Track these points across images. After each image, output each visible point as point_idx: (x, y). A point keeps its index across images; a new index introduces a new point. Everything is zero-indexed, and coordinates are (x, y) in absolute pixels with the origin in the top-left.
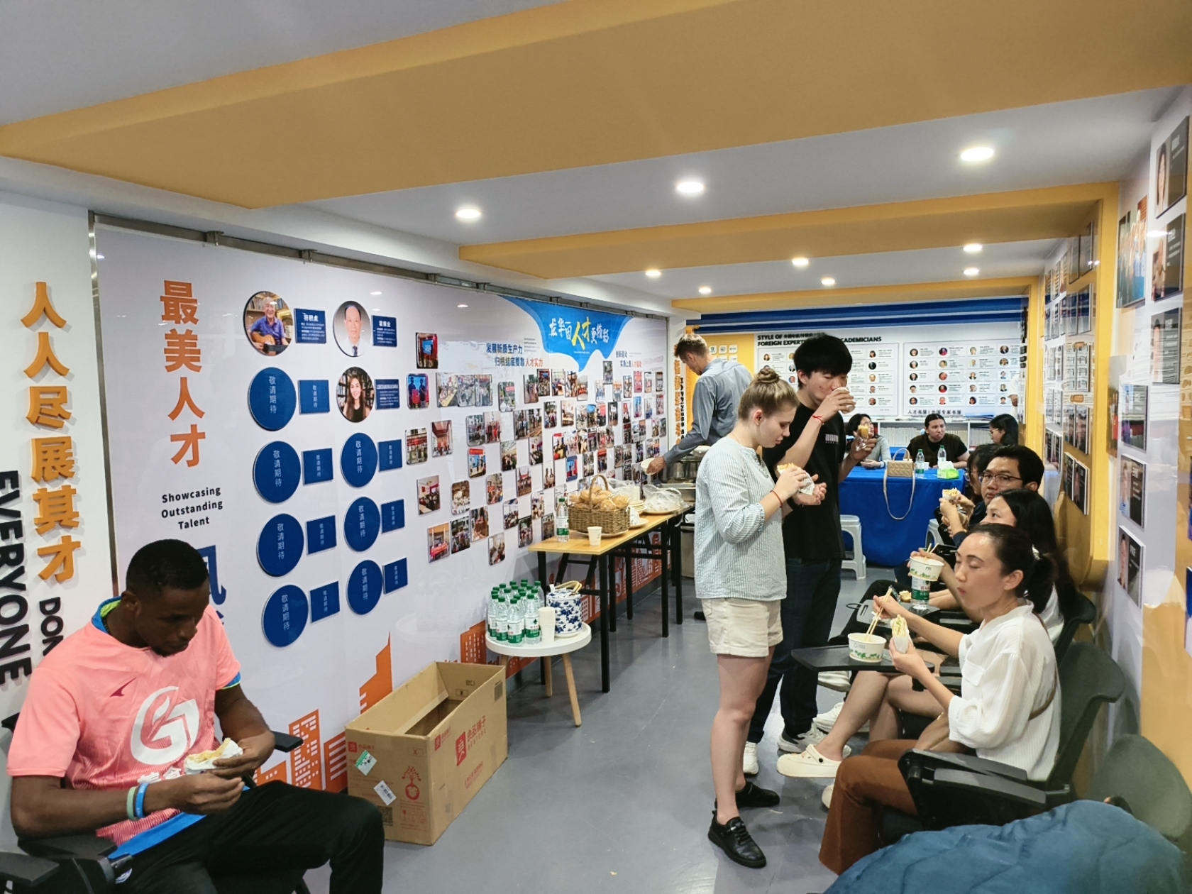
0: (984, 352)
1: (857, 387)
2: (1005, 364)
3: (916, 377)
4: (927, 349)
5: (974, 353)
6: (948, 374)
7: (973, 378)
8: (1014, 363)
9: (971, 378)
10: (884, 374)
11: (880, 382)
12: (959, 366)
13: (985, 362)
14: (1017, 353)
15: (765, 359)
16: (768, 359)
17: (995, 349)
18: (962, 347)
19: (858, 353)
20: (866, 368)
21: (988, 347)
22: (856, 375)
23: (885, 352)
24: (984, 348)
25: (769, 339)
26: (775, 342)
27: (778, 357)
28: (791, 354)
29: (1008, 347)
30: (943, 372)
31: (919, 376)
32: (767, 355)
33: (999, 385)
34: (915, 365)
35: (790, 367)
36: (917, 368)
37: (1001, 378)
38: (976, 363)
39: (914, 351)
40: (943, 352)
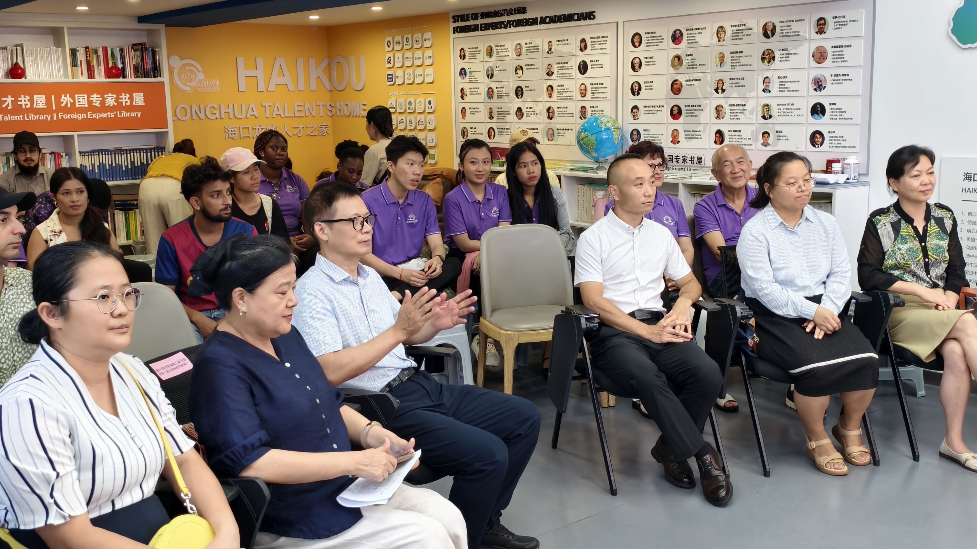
0: (738, 36)
1: (564, 108)
2: (769, 62)
3: (640, 89)
4: (655, 33)
5: (722, 39)
6: (684, 83)
7: (720, 91)
8: (784, 59)
9: (717, 90)
10: (597, 84)
11: (592, 98)
12: (699, 65)
13: (739, 57)
14: (790, 36)
15: (460, 56)
16: (464, 58)
17: (755, 30)
18: (704, 27)
19: (565, 44)
20: (575, 72)
21: (745, 25)
22: (563, 86)
23: (599, 40)
24: (737, 28)
25: (465, 21)
26: (471, 25)
27: (475, 52)
28: (488, 47)
29: (775, 24)
30: (676, 79)
31: (643, 87)
32: (462, 49)
33: (760, 105)
34: (638, 65)
35: (488, 70)
36: (641, 72)
37: (764, 91)
38: (725, 59)
39: (637, 37)
40: (676, 38)
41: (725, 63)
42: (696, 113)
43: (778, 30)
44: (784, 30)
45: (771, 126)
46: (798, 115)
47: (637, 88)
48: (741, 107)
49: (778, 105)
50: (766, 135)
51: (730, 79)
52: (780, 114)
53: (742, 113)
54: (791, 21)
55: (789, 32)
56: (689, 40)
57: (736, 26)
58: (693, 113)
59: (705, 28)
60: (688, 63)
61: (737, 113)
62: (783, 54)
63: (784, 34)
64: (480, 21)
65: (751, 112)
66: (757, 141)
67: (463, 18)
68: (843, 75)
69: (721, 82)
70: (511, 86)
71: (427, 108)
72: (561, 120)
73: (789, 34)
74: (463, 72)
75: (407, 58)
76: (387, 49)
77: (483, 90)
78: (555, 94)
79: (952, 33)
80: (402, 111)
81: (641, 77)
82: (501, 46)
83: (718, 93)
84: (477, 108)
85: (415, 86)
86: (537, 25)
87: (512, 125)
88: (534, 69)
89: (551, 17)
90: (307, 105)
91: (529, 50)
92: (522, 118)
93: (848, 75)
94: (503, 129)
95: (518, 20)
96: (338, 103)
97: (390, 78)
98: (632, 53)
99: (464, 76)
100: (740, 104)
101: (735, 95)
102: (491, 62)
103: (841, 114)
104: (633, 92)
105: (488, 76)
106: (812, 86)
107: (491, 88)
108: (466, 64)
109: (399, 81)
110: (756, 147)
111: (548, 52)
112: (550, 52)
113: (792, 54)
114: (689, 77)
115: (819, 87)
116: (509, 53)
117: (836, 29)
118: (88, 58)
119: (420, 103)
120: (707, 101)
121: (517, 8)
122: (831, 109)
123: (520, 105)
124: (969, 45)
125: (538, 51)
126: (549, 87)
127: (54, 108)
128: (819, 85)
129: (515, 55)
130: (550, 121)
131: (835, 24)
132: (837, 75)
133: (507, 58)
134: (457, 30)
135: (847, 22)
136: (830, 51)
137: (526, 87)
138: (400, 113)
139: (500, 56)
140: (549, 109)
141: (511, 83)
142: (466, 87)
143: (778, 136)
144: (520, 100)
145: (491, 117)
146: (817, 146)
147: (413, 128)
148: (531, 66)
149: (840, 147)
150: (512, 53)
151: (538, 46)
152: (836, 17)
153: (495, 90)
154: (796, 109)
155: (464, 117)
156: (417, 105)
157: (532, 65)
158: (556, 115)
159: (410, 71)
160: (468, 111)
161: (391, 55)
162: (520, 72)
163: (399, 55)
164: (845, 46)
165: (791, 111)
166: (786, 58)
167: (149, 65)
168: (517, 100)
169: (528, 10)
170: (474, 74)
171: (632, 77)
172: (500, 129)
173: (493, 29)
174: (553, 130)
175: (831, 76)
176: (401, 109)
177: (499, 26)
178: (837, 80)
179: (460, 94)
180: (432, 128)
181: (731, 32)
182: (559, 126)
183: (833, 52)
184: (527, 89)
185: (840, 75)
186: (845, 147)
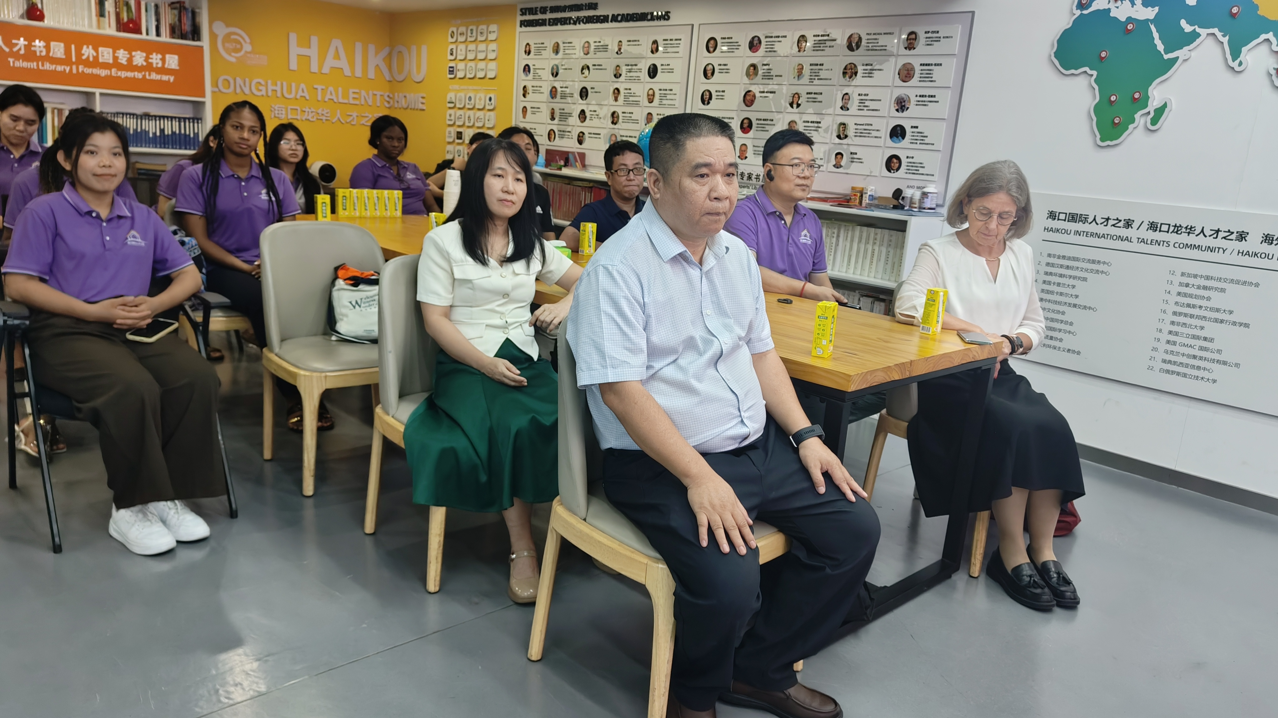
0: (820, 47)
1: (630, 113)
2: (850, 77)
3: (710, 98)
4: (732, 38)
5: (802, 50)
6: (758, 95)
7: (795, 106)
8: (867, 75)
9: (791, 105)
10: (666, 90)
11: (660, 104)
12: (776, 76)
13: (819, 69)
14: (876, 50)
15: (525, 52)
16: (529, 53)
17: (838, 42)
18: (785, 35)
19: (636, 45)
20: (644, 75)
21: (828, 35)
22: (630, 89)
23: (671, 42)
24: (820, 38)
25: (533, 14)
26: (539, 20)
27: (541, 48)
28: (555, 44)
29: (862, 36)
30: (750, 89)
31: (714, 97)
32: (528, 44)
33: (836, 123)
34: (711, 72)
35: (553, 68)
36: (713, 80)
37: (842, 108)
38: (803, 72)
39: (712, 42)
40: (754, 45)
41: (803, 76)
42: (767, 128)
43: (864, 42)
44: (871, 43)
45: (845, 147)
46: (876, 137)
47: (708, 97)
48: (816, 125)
49: (855, 124)
50: (839, 156)
51: (807, 93)
52: (856, 134)
53: (816, 130)
54: (879, 34)
55: (875, 46)
56: (768, 48)
57: (818, 36)
58: (763, 127)
59: (785, 37)
60: (763, 73)
61: (811, 130)
62: (867, 70)
63: (870, 48)
64: (549, 16)
65: (826, 131)
66: (828, 161)
67: (532, 11)
68: (929, 96)
69: (797, 95)
70: (576, 87)
71: (487, 104)
72: (625, 126)
73: (875, 48)
74: (527, 69)
75: (470, 51)
76: (450, 40)
77: (546, 90)
78: (621, 98)
79: (1055, 57)
80: (461, 106)
81: (712, 85)
82: (569, 43)
83: (792, 107)
84: (539, 108)
85: (476, 80)
86: (608, 22)
87: (574, 128)
88: (601, 69)
89: (623, 15)
90: (363, 93)
91: (597, 49)
92: (585, 121)
93: (935, 96)
94: (564, 131)
95: (589, 16)
96: (396, 94)
97: (452, 71)
98: (706, 59)
99: (528, 73)
100: (815, 120)
101: (811, 111)
102: (556, 60)
103: (922, 138)
104: (703, 101)
105: (553, 75)
106: (895, 107)
107: (554, 87)
108: (530, 60)
109: (460, 74)
110: (827, 168)
111: (617, 53)
112: (619, 52)
113: (876, 70)
114: (763, 88)
115: (901, 108)
116: (577, 52)
117: (928, 45)
118: (118, 10)
119: (480, 99)
120: (780, 116)
121: (589, 4)
122: (912, 132)
123: (584, 108)
124: (1073, 71)
125: (606, 51)
126: (616, 91)
127: (74, 59)
128: (902, 105)
129: (582, 54)
130: (613, 126)
131: (927, 39)
132: (923, 96)
133: (574, 56)
134: (524, 24)
135: (940, 38)
136: (918, 69)
137: (592, 88)
138: (460, 109)
139: (566, 54)
140: (613, 113)
141: (576, 84)
142: (529, 85)
143: (852, 158)
144: (584, 102)
145: (553, 118)
146: (892, 171)
147: (471, 124)
148: (598, 67)
149: (917, 174)
150: (580, 52)
151: (607, 46)
152: (929, 32)
153: (559, 90)
154: (874, 130)
155: (524, 117)
156: (477, 101)
157: (599, 65)
158: (620, 120)
159: (472, 64)
160: (529, 110)
161: (453, 46)
162: (586, 71)
163: (462, 47)
164: (935, 65)
165: (868, 132)
166: (869, 74)
167: (187, 26)
168: (581, 101)
169: (599, 6)
170: (538, 71)
171: (703, 85)
172: (560, 131)
173: (561, 24)
174: (616, 137)
175: (916, 96)
176: (461, 104)
177: (568, 22)
178: (922, 101)
179: (522, 92)
180: (491, 126)
181: (813, 42)
182: (623, 133)
183: (922, 70)
184: (593, 90)
185: (926, 96)
186: (923, 174)
